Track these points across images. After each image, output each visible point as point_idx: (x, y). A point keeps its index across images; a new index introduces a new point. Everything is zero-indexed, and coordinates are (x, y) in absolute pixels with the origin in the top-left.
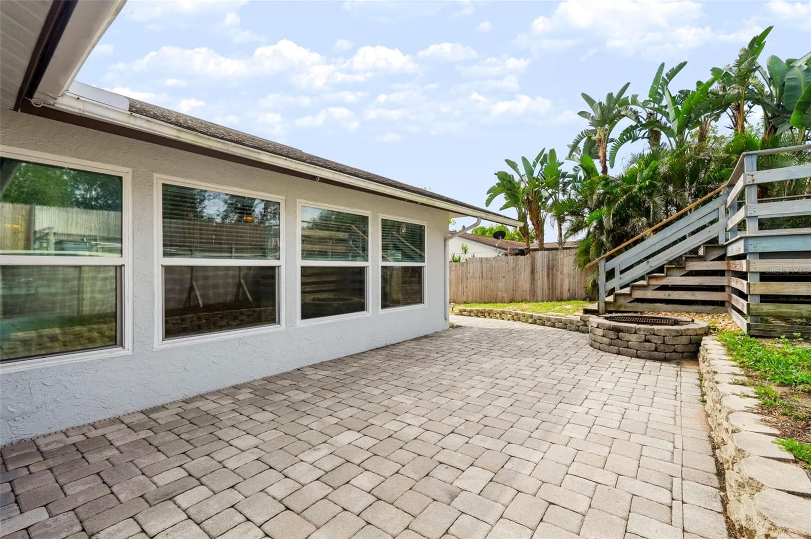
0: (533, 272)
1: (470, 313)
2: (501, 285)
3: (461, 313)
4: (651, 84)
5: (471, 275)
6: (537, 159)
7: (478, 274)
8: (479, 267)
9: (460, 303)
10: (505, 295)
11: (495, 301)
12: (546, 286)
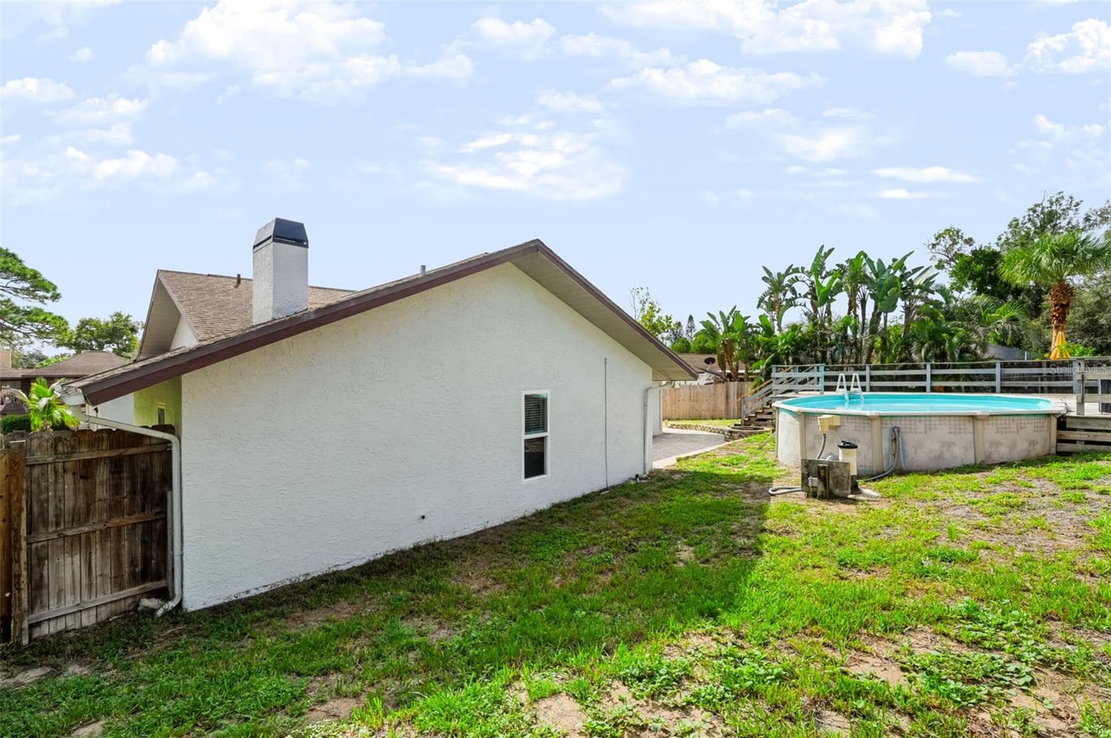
0: (727, 397)
1: (678, 427)
2: (705, 406)
3: (672, 427)
4: (812, 261)
5: (682, 398)
6: (731, 314)
7: (687, 398)
8: (688, 392)
9: (673, 420)
10: (707, 414)
11: (700, 418)
12: (736, 408)
